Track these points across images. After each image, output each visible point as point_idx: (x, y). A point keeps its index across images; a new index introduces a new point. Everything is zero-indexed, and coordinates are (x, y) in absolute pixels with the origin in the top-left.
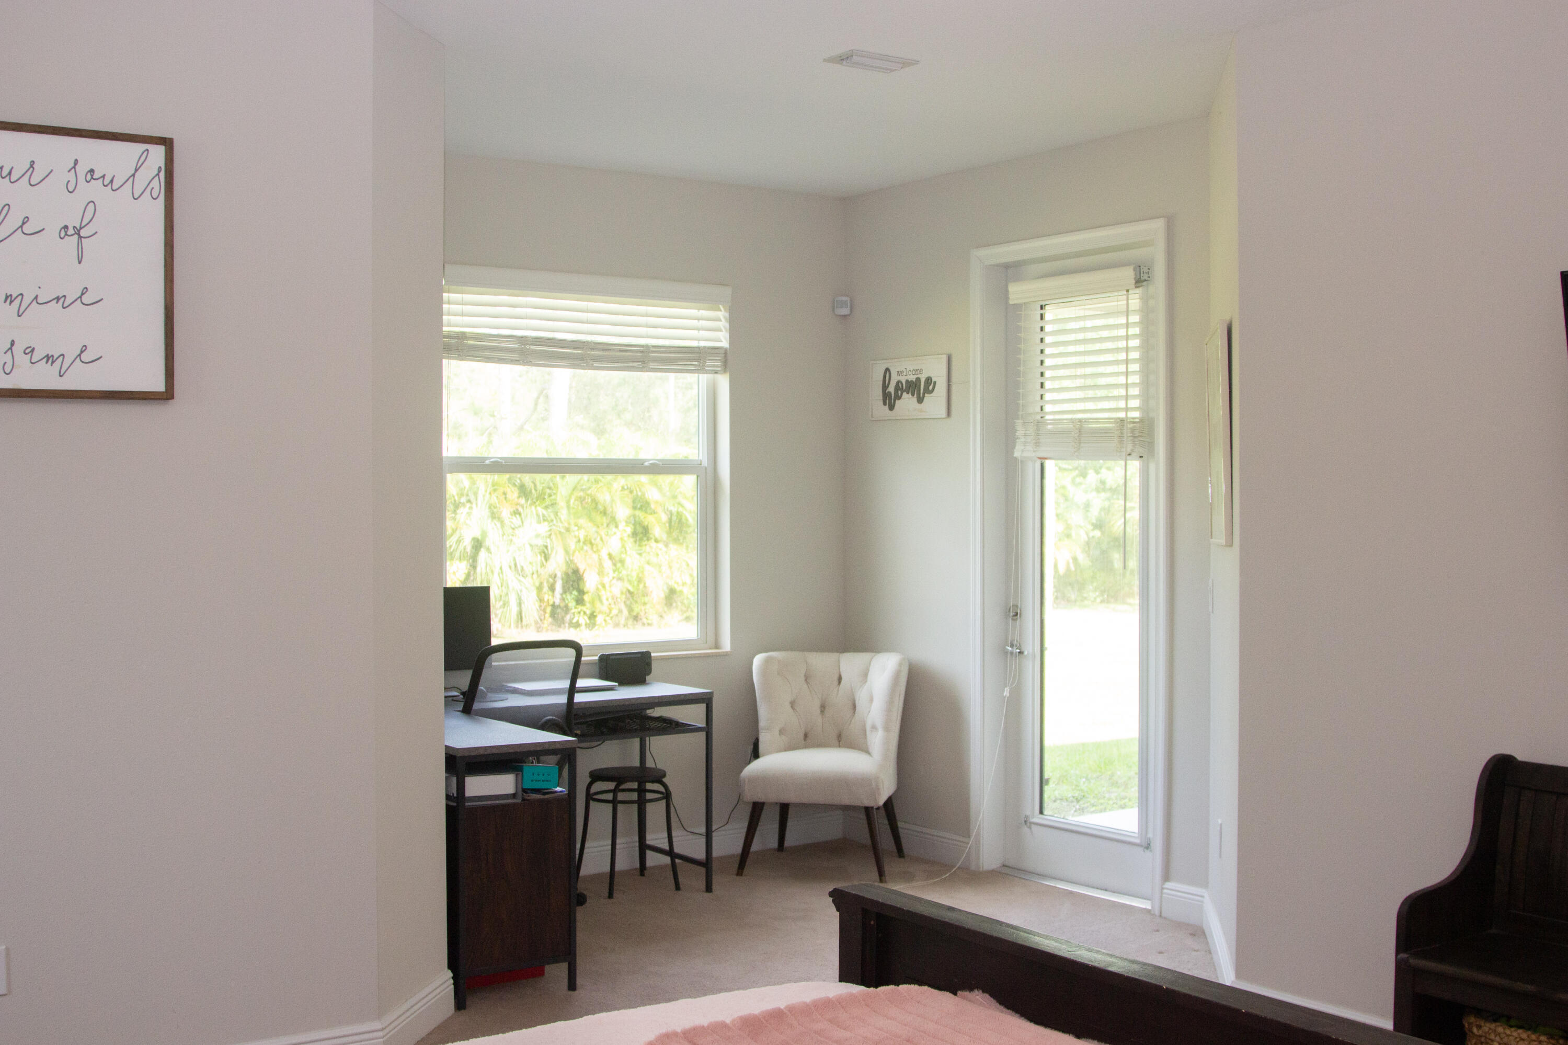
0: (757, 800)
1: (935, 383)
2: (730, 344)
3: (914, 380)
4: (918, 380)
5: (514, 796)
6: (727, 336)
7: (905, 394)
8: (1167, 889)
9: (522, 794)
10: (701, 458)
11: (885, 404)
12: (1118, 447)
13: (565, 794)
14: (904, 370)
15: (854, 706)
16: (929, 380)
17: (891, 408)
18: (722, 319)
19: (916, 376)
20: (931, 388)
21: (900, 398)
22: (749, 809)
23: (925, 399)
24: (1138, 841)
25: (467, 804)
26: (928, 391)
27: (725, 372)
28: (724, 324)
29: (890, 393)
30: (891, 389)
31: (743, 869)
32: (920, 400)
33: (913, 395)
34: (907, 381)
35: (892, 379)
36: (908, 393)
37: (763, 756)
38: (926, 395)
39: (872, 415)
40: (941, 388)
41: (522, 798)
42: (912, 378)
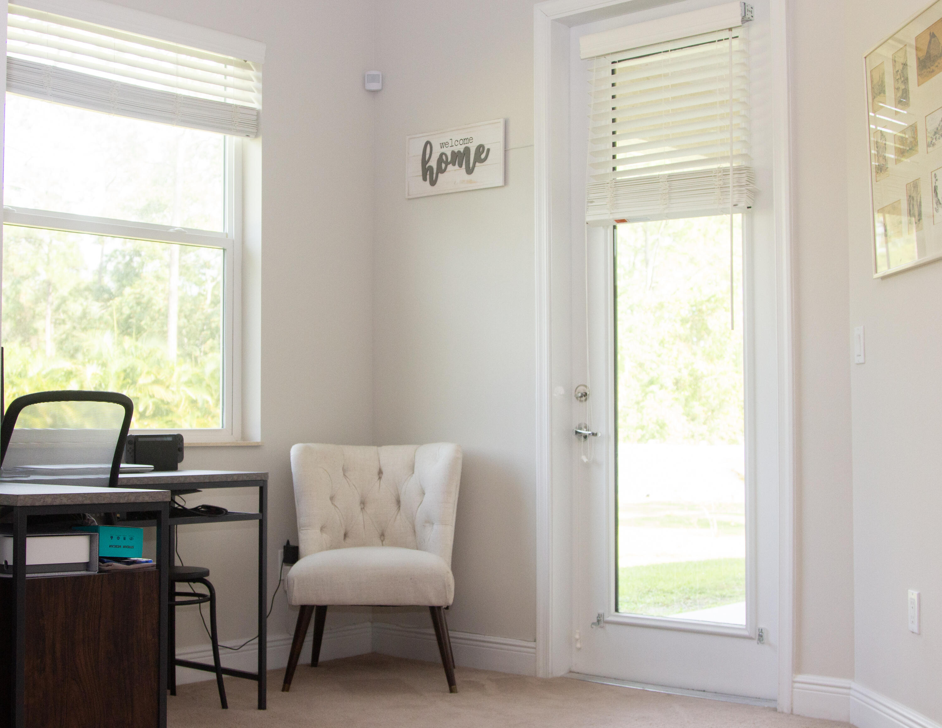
0: (305, 603)
1: (488, 150)
2: (263, 105)
3: (462, 151)
4: (467, 150)
5: (87, 566)
6: (260, 96)
7: (450, 167)
8: (799, 682)
9: (99, 565)
10: (227, 230)
11: (425, 179)
12: (720, 199)
13: (153, 566)
14: (450, 142)
15: (398, 502)
16: (480, 148)
17: (433, 183)
18: (254, 79)
19: (464, 146)
20: (483, 156)
21: (443, 171)
22: (295, 615)
23: (476, 169)
24: (746, 633)
25: (27, 575)
26: (479, 159)
27: (257, 136)
28: (255, 84)
29: (431, 168)
30: (433, 163)
31: (290, 683)
32: (470, 171)
33: (460, 166)
34: (453, 152)
35: (433, 152)
36: (454, 165)
37: (305, 556)
38: (477, 164)
39: (408, 193)
40: (496, 156)
41: (99, 569)
42: (461, 148)
